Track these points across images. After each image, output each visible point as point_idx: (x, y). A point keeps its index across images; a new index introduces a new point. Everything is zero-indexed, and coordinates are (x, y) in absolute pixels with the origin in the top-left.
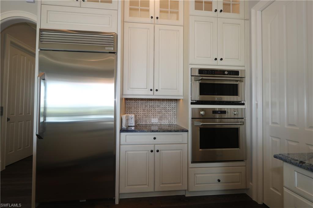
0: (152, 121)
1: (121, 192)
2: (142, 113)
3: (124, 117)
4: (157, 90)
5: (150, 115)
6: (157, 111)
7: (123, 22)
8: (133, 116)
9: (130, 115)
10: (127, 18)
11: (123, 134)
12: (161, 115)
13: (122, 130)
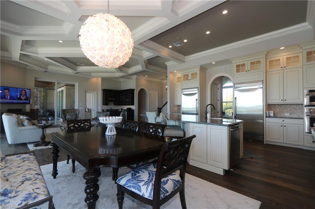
0: (285, 115)
1: (267, 140)
2: (278, 110)
3: (267, 112)
4: (285, 100)
5: (284, 111)
6: (288, 110)
7: (266, 72)
8: (273, 112)
9: (271, 112)
10: (268, 70)
11: (267, 118)
12: (291, 112)
13: (266, 117)
